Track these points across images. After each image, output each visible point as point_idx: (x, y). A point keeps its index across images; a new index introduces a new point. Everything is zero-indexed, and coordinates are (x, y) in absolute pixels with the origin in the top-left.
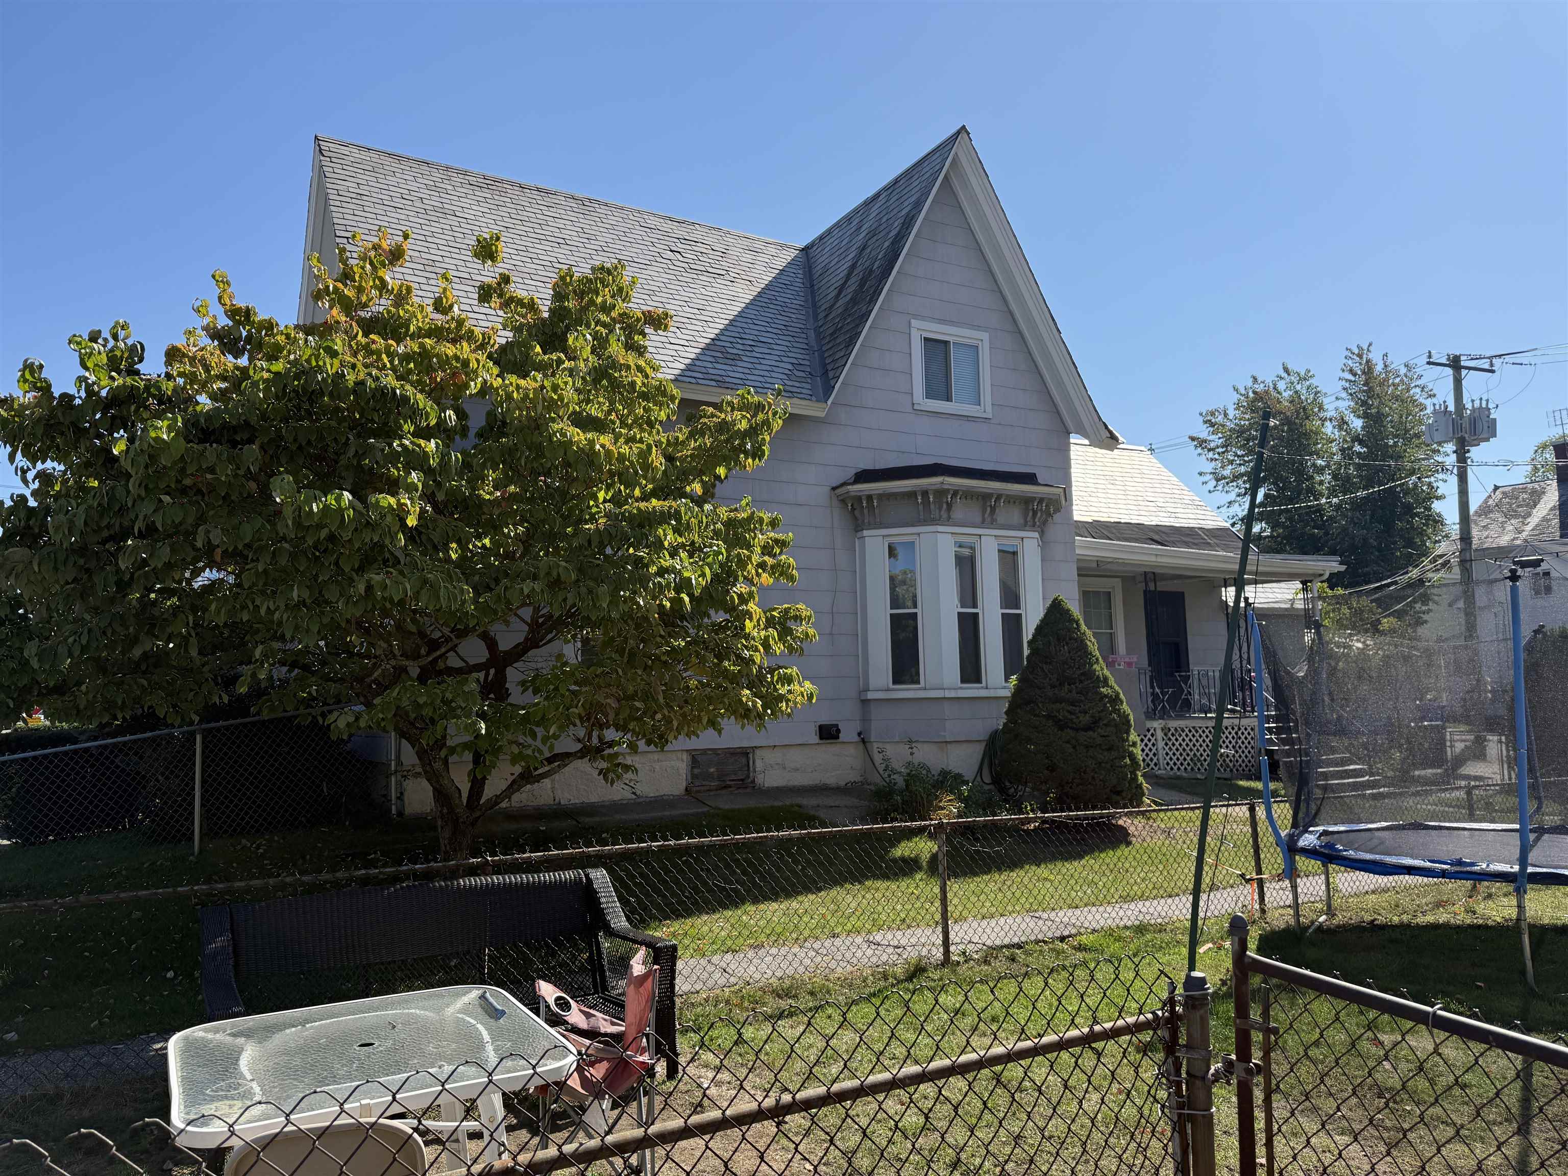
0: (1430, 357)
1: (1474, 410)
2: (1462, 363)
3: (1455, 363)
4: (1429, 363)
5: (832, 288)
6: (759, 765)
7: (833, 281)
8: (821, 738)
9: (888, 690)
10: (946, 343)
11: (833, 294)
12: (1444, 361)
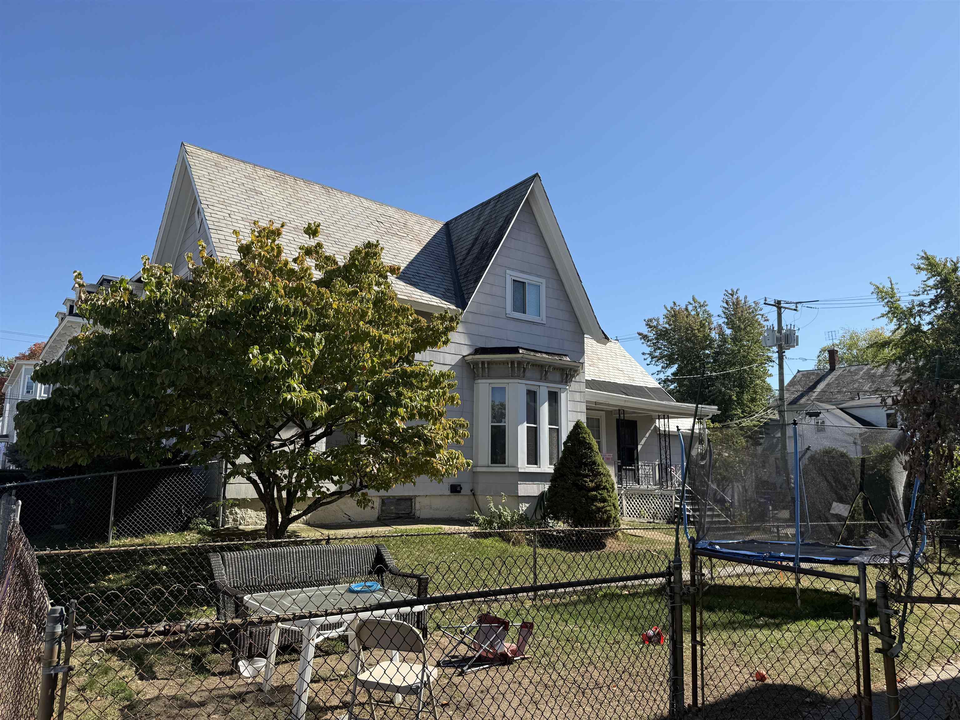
0: (766, 300)
1: (787, 330)
2: (782, 305)
3: (778, 304)
4: (765, 304)
5: (464, 249)
6: (418, 506)
7: (465, 245)
8: (451, 492)
9: (488, 466)
10: (524, 283)
11: (465, 252)
12: (773, 303)
